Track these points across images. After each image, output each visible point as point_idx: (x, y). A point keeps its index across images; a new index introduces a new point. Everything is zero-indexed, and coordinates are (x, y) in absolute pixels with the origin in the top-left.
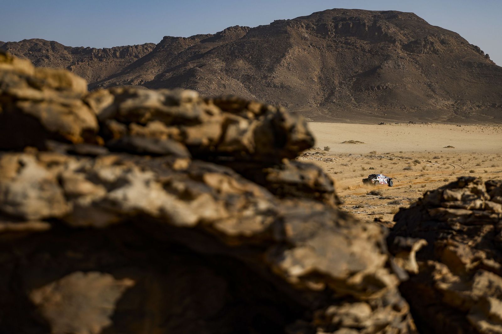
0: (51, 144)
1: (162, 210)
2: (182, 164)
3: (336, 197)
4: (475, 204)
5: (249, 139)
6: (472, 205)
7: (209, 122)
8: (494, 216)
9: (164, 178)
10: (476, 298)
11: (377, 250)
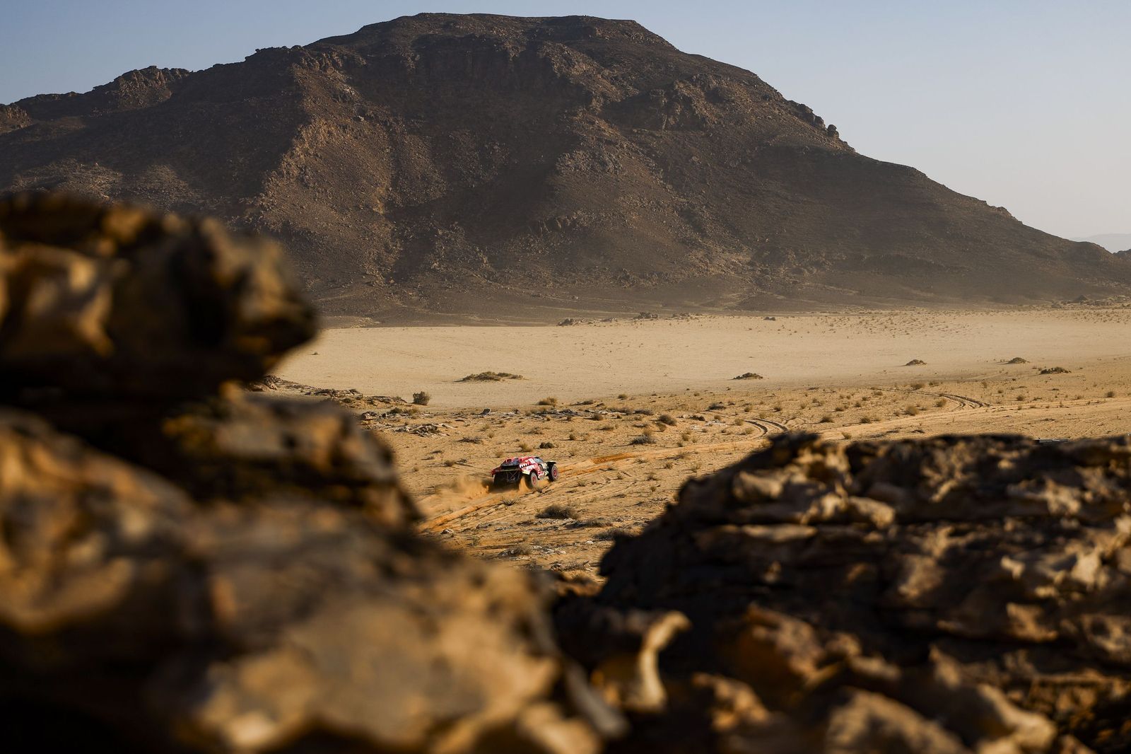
3: (406, 500)
4: (821, 508)
6: (813, 511)
8: (873, 537)
11: (522, 646)
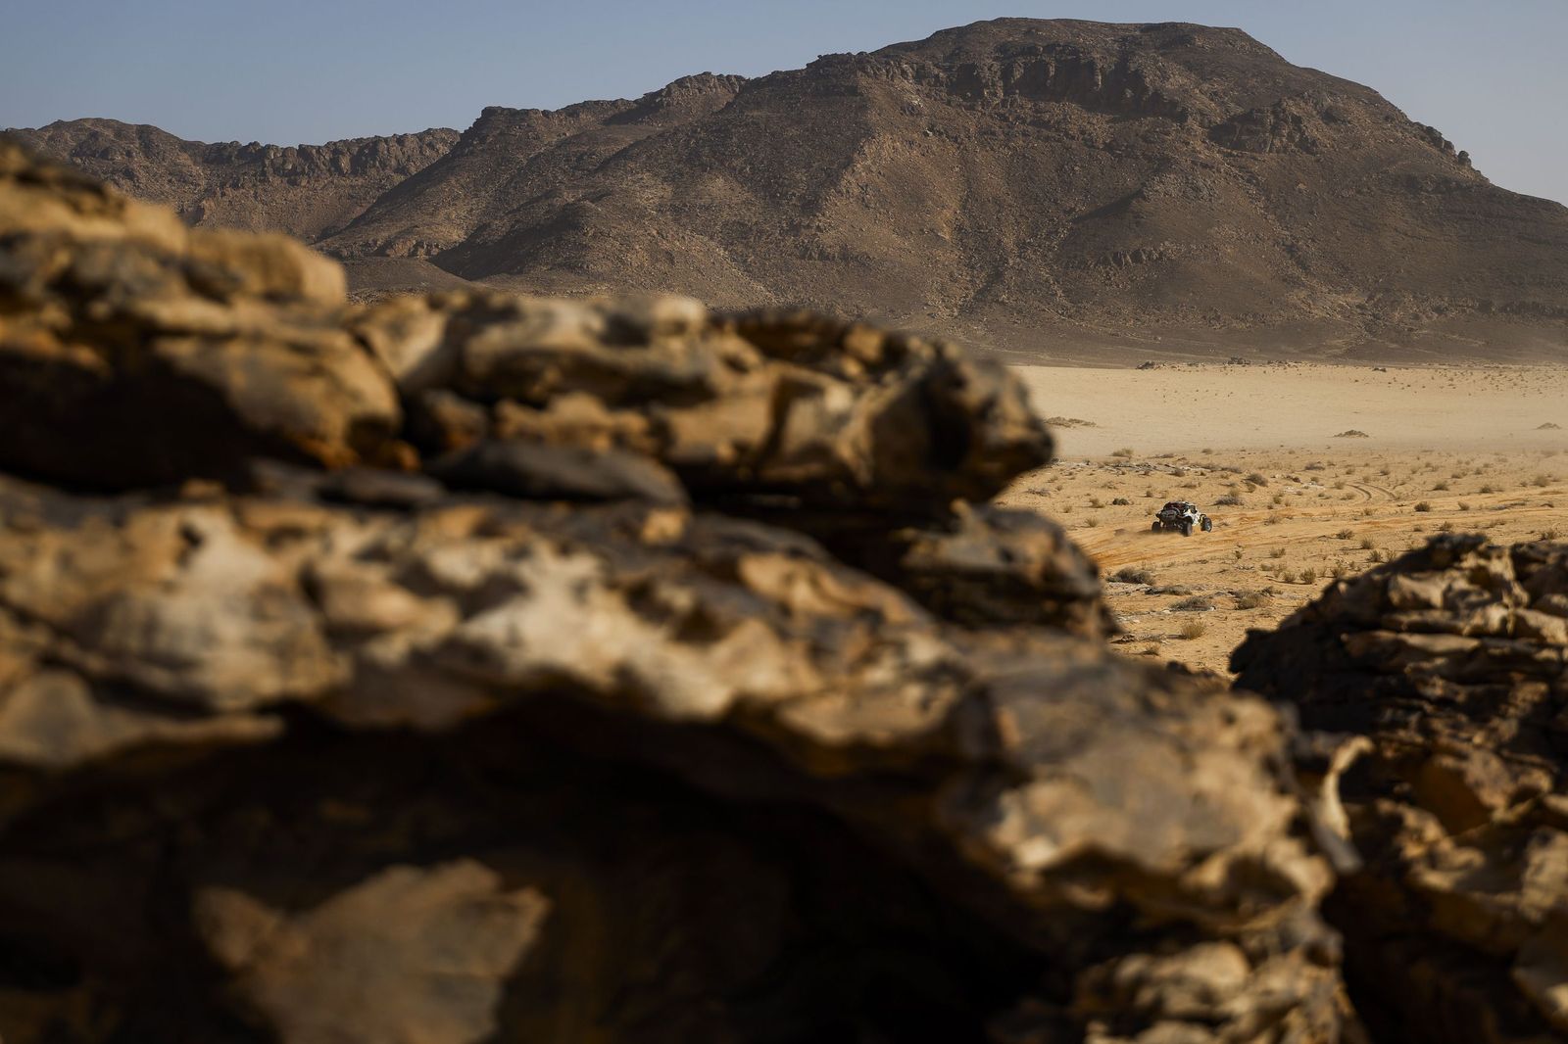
0: (269, 472)
1: (625, 674)
2: (665, 524)
3: (1105, 613)
4: (1486, 619)
5: (854, 444)
6: (1477, 620)
7: (737, 394)
8: (1546, 654)
9: (630, 575)
10: (1534, 916)
11: (1269, 783)
